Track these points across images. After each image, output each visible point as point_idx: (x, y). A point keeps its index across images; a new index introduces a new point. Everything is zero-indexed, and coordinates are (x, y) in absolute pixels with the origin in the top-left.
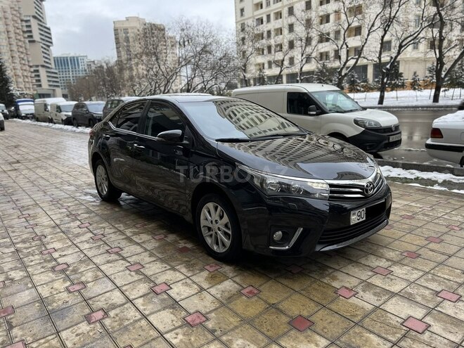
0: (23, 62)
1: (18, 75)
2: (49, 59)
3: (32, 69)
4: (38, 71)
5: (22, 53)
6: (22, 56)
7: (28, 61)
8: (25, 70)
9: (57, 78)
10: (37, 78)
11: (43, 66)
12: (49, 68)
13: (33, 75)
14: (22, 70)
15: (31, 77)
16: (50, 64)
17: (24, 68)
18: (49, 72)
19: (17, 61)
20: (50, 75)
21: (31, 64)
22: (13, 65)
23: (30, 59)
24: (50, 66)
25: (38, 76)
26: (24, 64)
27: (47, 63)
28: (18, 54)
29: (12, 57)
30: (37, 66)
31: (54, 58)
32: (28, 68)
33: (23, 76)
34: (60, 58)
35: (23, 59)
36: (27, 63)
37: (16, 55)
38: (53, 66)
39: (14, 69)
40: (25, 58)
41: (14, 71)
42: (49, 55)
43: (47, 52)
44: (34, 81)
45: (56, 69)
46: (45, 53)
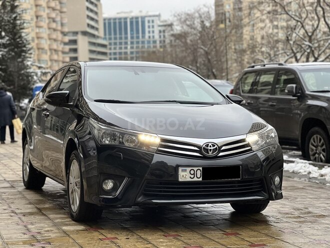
0: (54, 25)
1: (43, 49)
2: (97, 21)
3: (67, 39)
4: (75, 42)
5: (54, 9)
6: (53, 15)
7: (62, 25)
8: (55, 40)
9: (105, 54)
10: (73, 55)
11: (85, 33)
12: (94, 36)
13: (67, 48)
14: (50, 39)
15: (63, 53)
16: (97, 29)
17: (54, 36)
18: (94, 44)
19: (44, 24)
20: (94, 48)
21: (66, 30)
22: (37, 30)
23: (65, 21)
24: (96, 33)
25: (75, 50)
26: (55, 30)
27: (93, 27)
28: (47, 11)
29: (37, 17)
30: (76, 33)
31: (105, 20)
32: (59, 36)
33: (50, 50)
34: (115, 19)
35: (54, 21)
36: (59, 28)
37: (44, 14)
38: (101, 33)
39: (38, 38)
40: (58, 19)
41: (36, 41)
42: (96, 13)
43: (95, 9)
44: (68, 59)
45: (105, 39)
46: (92, 11)
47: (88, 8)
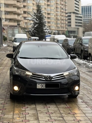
0: (62, 10)
1: (58, 19)
2: (79, 8)
3: (67, 15)
4: (70, 16)
5: (63, 5)
6: (62, 7)
7: (65, 10)
8: (63, 16)
9: (81, 20)
10: (69, 21)
11: (74, 13)
12: (77, 14)
13: (67, 18)
14: (61, 15)
15: (65, 20)
16: (79, 11)
17: (62, 14)
18: (77, 17)
19: (59, 10)
20: (77, 18)
21: (67, 12)
22: (56, 12)
23: (67, 9)
24: (78, 12)
25: (70, 19)
26: (63, 12)
27: (77, 10)
28: (60, 5)
29: (57, 8)
30: (71, 13)
31: (82, 7)
32: (64, 14)
33: (61, 19)
34: (86, 6)
35: (63, 9)
36: (64, 11)
37: (59, 6)
38: (80, 12)
39: (57, 15)
40: (64, 8)
41: (56, 16)
42: (78, 5)
43: (78, 3)
44: (67, 23)
45: (82, 14)
46: (77, 4)
47: (75, 3)
